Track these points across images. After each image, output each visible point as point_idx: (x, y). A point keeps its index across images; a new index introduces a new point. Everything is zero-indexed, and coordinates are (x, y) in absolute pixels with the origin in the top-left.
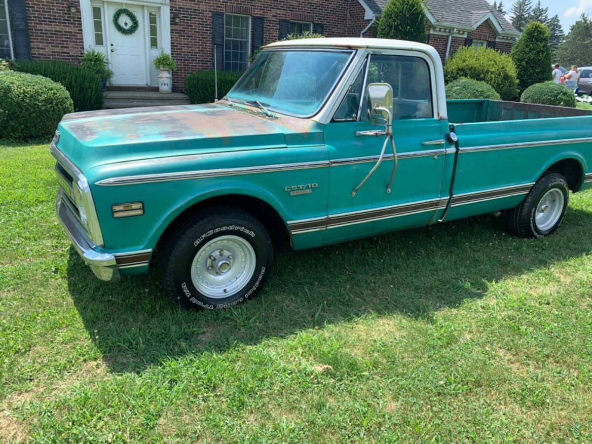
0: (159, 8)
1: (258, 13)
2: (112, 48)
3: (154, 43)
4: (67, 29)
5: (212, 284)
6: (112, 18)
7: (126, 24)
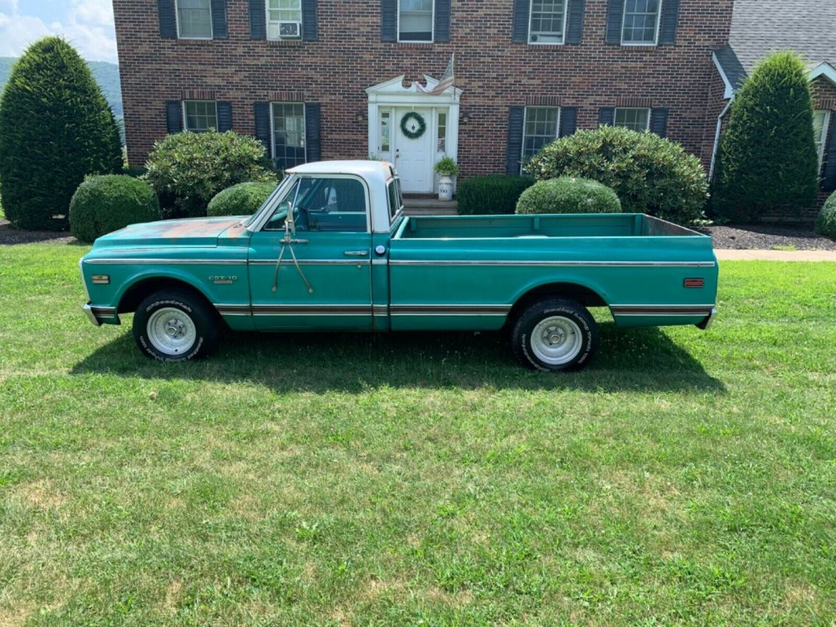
0: (448, 108)
1: (570, 102)
2: (397, 153)
3: (442, 147)
4: (355, 137)
5: (163, 340)
6: (399, 122)
7: (413, 128)
